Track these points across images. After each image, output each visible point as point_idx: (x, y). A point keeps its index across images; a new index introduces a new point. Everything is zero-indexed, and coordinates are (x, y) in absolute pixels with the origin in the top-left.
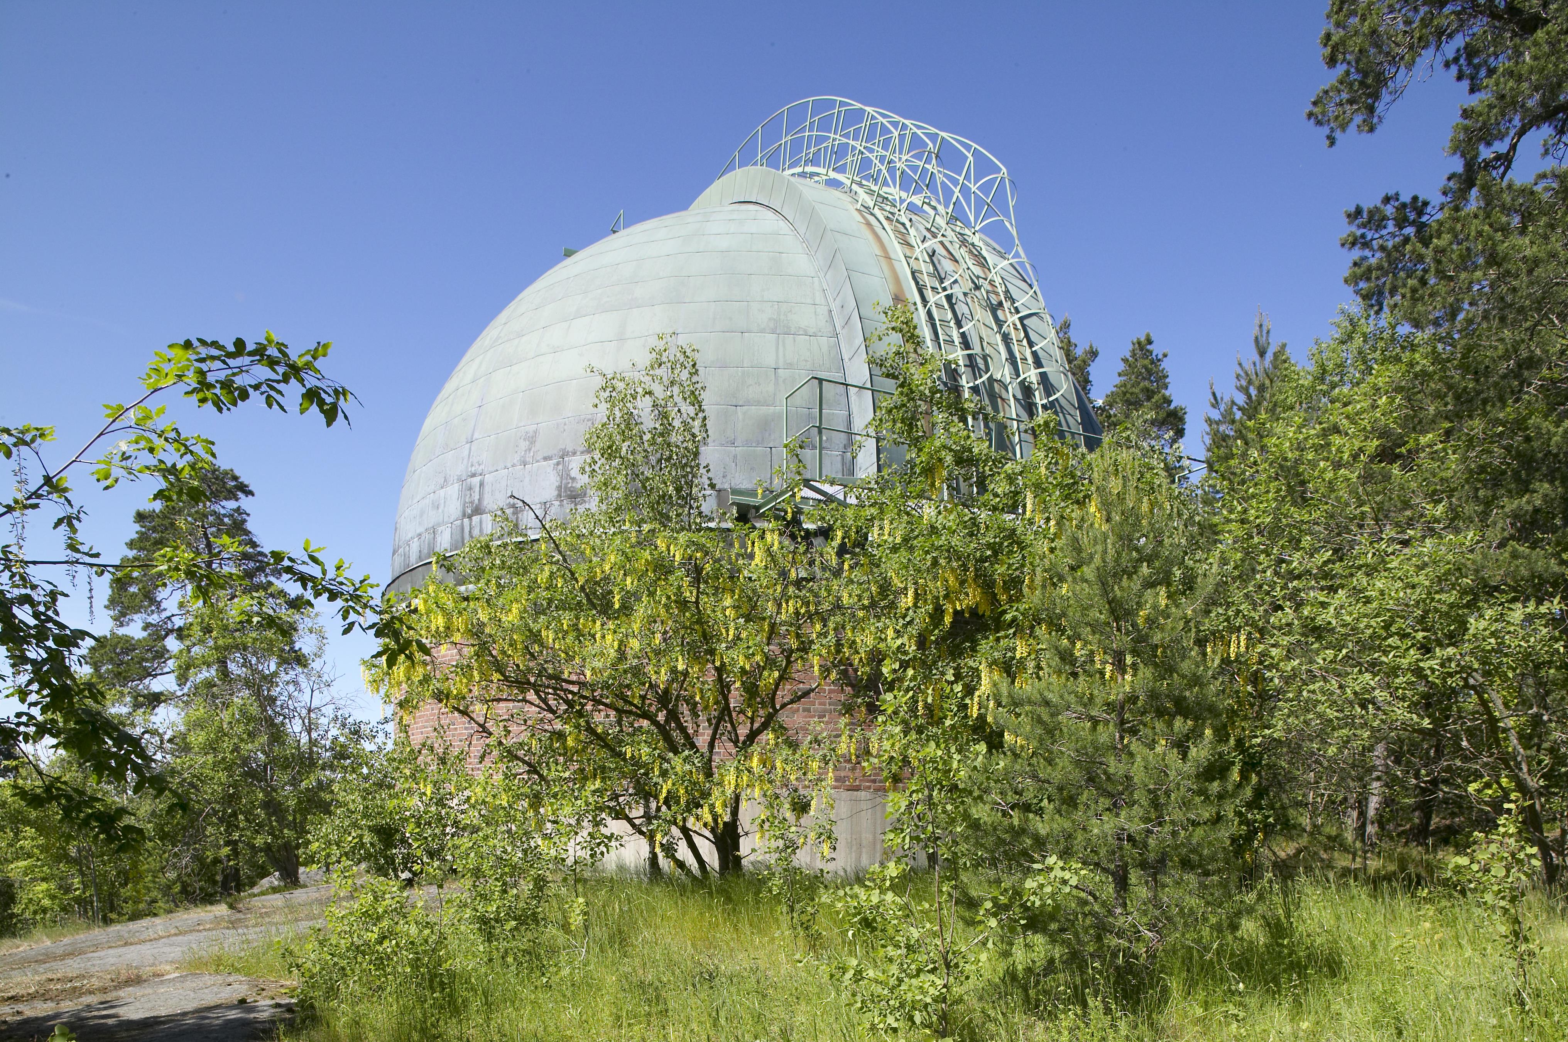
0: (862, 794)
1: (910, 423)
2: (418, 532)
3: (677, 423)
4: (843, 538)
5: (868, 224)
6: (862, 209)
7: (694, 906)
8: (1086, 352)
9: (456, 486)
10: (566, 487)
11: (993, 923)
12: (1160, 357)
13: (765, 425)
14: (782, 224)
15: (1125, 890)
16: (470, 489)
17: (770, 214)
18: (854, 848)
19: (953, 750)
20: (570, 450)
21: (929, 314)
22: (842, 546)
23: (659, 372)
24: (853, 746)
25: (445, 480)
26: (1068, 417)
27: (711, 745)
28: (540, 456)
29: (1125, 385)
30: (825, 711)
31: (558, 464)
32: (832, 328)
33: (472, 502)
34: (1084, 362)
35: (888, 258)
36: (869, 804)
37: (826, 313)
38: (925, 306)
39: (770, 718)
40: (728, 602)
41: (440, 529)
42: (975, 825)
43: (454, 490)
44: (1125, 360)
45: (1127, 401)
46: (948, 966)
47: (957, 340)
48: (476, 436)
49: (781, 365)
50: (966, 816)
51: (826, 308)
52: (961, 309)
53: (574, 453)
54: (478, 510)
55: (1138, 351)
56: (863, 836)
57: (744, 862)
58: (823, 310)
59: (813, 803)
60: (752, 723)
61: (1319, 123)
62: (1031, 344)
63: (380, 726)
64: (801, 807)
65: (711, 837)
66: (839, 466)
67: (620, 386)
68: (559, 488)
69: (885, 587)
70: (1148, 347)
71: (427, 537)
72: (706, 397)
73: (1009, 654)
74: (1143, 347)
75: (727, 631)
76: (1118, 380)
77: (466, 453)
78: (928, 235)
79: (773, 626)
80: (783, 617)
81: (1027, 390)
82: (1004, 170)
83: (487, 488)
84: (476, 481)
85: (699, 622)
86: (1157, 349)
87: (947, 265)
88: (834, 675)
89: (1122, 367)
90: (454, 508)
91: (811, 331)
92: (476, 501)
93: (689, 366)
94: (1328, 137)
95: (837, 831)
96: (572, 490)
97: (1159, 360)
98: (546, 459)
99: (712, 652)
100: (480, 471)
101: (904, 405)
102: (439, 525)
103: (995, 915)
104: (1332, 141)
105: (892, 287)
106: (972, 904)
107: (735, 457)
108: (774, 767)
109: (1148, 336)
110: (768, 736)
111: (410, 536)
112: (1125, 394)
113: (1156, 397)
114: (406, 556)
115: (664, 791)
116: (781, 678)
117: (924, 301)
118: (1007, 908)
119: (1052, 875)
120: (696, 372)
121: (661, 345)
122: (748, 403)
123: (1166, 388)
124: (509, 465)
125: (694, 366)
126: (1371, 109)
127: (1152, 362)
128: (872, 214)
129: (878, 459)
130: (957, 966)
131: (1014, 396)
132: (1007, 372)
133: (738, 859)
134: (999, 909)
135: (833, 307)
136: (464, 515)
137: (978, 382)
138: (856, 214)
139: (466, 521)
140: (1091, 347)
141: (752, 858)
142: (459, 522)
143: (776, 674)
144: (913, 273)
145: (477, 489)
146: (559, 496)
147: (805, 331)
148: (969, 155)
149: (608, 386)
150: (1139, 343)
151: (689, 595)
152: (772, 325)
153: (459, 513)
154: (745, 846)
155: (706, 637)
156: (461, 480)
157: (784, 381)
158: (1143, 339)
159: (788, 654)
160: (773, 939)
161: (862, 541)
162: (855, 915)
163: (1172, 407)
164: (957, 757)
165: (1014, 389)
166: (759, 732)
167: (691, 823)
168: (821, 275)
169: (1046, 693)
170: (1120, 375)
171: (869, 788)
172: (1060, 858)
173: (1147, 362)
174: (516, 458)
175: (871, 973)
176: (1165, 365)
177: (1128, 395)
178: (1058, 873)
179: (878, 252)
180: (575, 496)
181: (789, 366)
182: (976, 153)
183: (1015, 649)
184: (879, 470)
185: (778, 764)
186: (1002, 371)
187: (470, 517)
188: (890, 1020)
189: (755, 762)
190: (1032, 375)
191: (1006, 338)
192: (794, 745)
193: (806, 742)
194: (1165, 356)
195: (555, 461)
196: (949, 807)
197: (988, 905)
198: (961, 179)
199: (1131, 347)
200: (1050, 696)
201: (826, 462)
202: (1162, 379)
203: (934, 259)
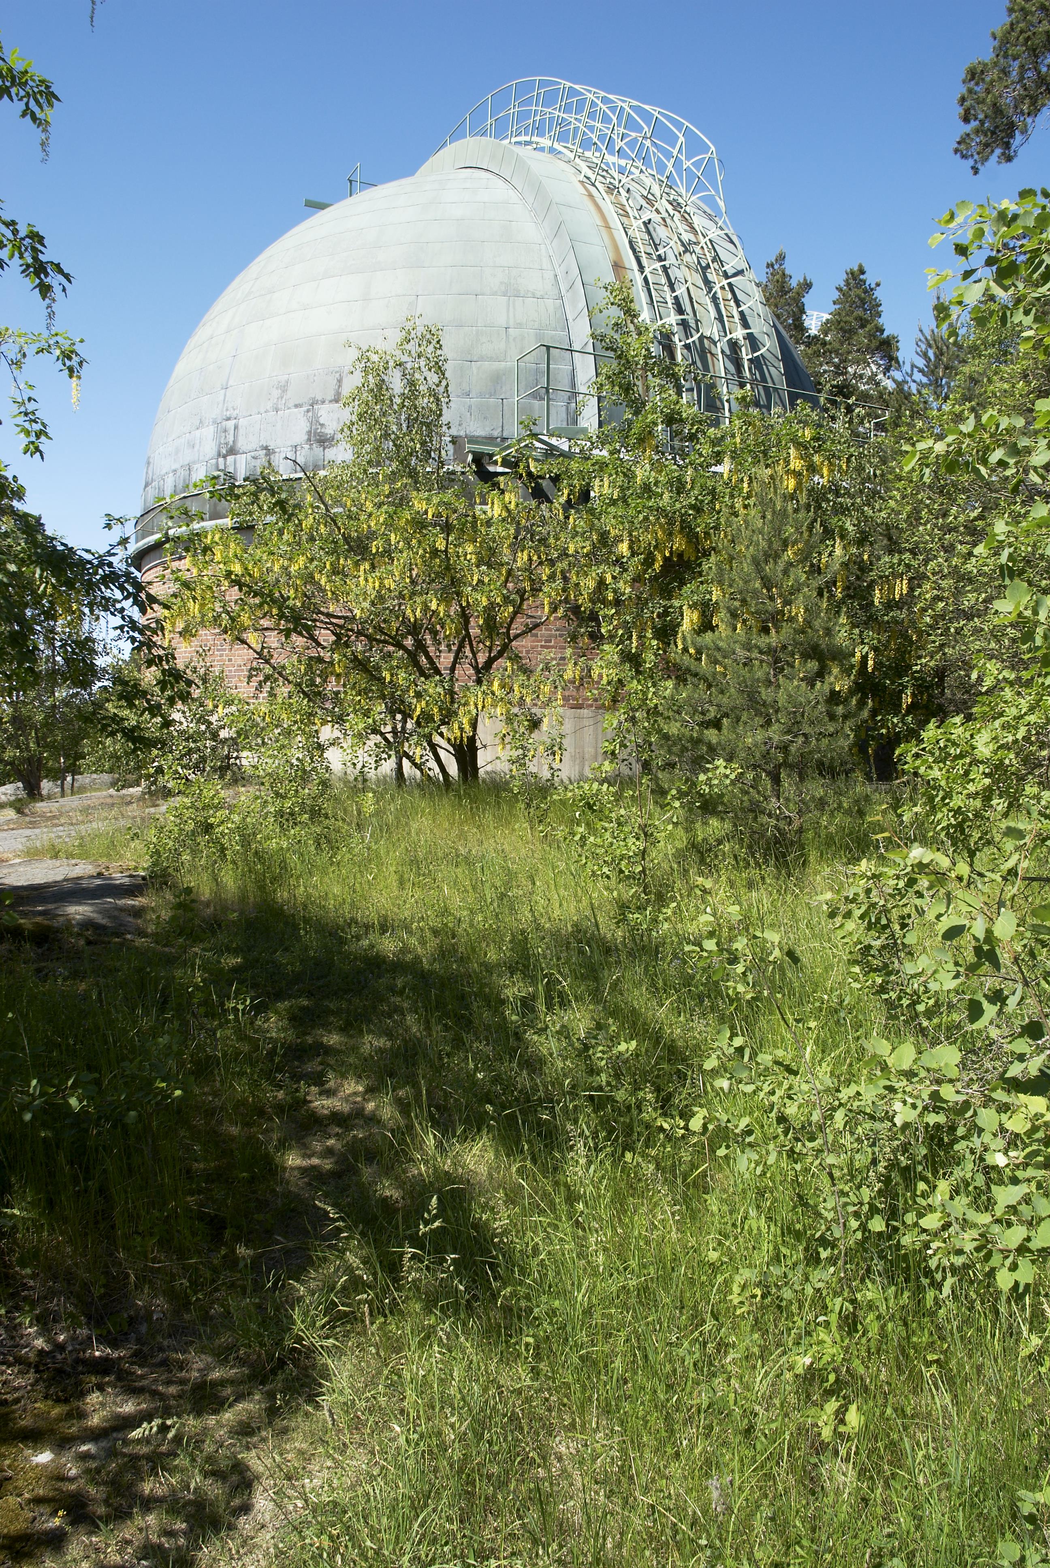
0: (585, 712)
1: (627, 389)
2: (173, 468)
3: (423, 388)
4: (569, 495)
5: (591, 196)
6: (585, 180)
7: (446, 804)
8: (799, 284)
9: (212, 429)
10: (315, 433)
11: (677, 804)
12: (873, 286)
13: (497, 379)
14: (512, 193)
15: (779, 785)
16: (225, 431)
17: (500, 183)
18: (578, 762)
19: (650, 685)
20: (320, 398)
21: (646, 279)
22: (569, 501)
23: (408, 347)
24: (577, 672)
25: (201, 422)
26: (772, 369)
27: (453, 669)
28: (291, 404)
29: (839, 314)
30: (551, 636)
31: (308, 411)
32: (557, 292)
33: (227, 444)
34: (798, 294)
35: (608, 227)
36: (591, 722)
37: (552, 277)
38: (642, 273)
39: (505, 647)
40: (470, 549)
41: (195, 466)
42: (666, 737)
43: (209, 432)
44: (839, 289)
45: (841, 329)
46: (646, 834)
47: (670, 301)
48: (230, 383)
49: (511, 324)
50: (659, 731)
51: (552, 273)
52: (674, 273)
53: (323, 402)
54: (232, 451)
55: (851, 281)
56: (586, 750)
57: (481, 772)
58: (549, 275)
59: (546, 720)
60: (490, 652)
61: (964, 157)
62: (738, 303)
63: (114, 643)
64: (535, 724)
65: (451, 749)
66: (564, 416)
67: (375, 358)
68: (309, 433)
69: (604, 536)
70: (862, 277)
71: (182, 473)
72: (448, 367)
73: (708, 597)
74: (856, 277)
75: (472, 577)
76: (833, 308)
77: (222, 398)
78: (645, 204)
79: (510, 572)
80: (519, 564)
81: (734, 345)
82: (713, 148)
83: (241, 431)
84: (231, 424)
85: (448, 568)
86: (870, 279)
87: (661, 233)
88: (560, 612)
89: (836, 295)
90: (209, 448)
91: (538, 294)
92: (231, 443)
93: (434, 342)
94: (972, 168)
95: (566, 743)
96: (321, 435)
97: (872, 290)
98: (296, 406)
99: (458, 594)
100: (234, 415)
101: (622, 372)
102: (194, 463)
103: (678, 799)
104: (976, 171)
105: (612, 255)
106: (663, 793)
107: (470, 407)
108: (511, 690)
109: (860, 266)
110: (504, 663)
111: (164, 472)
112: (839, 323)
113: (869, 327)
114: (161, 489)
115: (419, 709)
116: (516, 613)
117: (641, 268)
118: (686, 794)
119: (718, 772)
120: (440, 348)
121: (409, 325)
122: (482, 359)
123: (880, 316)
124: (262, 411)
125: (438, 342)
126: (1007, 146)
127: (865, 291)
128: (593, 185)
129: (600, 416)
130: (652, 834)
131: (723, 352)
132: (715, 330)
133: (476, 769)
134: (681, 795)
135: (558, 272)
136: (219, 455)
137: (690, 341)
138: (579, 185)
139: (221, 460)
140: (805, 279)
141: (489, 768)
142: (214, 461)
143: (511, 609)
144: (630, 242)
145: (232, 432)
146: (309, 440)
147: (533, 294)
148: (680, 135)
149: (364, 357)
150: (852, 273)
151: (441, 545)
152: (503, 288)
153: (214, 453)
154: (482, 758)
155: (454, 582)
156: (215, 422)
157: (514, 339)
158: (856, 269)
159: (521, 593)
160: (514, 830)
161: (585, 496)
162: (580, 801)
163: (885, 334)
164: (652, 690)
165: (722, 345)
166: (496, 658)
167: (437, 739)
168: (548, 242)
169: (718, 642)
170: (834, 303)
171: (591, 706)
172: (726, 760)
173: (859, 292)
174: (269, 405)
175: (592, 839)
176: (878, 294)
177: (842, 324)
178: (721, 770)
179: (599, 222)
180: (324, 441)
181: (519, 326)
182: (687, 133)
183: (710, 593)
184: (600, 426)
185: (516, 688)
186: (711, 329)
187: (225, 457)
188: (605, 870)
189: (496, 686)
190: (739, 334)
191: (715, 299)
192: (527, 671)
193: (539, 669)
194: (878, 285)
195: (305, 409)
196: (646, 724)
197: (674, 792)
198: (675, 152)
199: (845, 277)
200: (721, 644)
201: (553, 411)
202: (875, 308)
203: (649, 226)
